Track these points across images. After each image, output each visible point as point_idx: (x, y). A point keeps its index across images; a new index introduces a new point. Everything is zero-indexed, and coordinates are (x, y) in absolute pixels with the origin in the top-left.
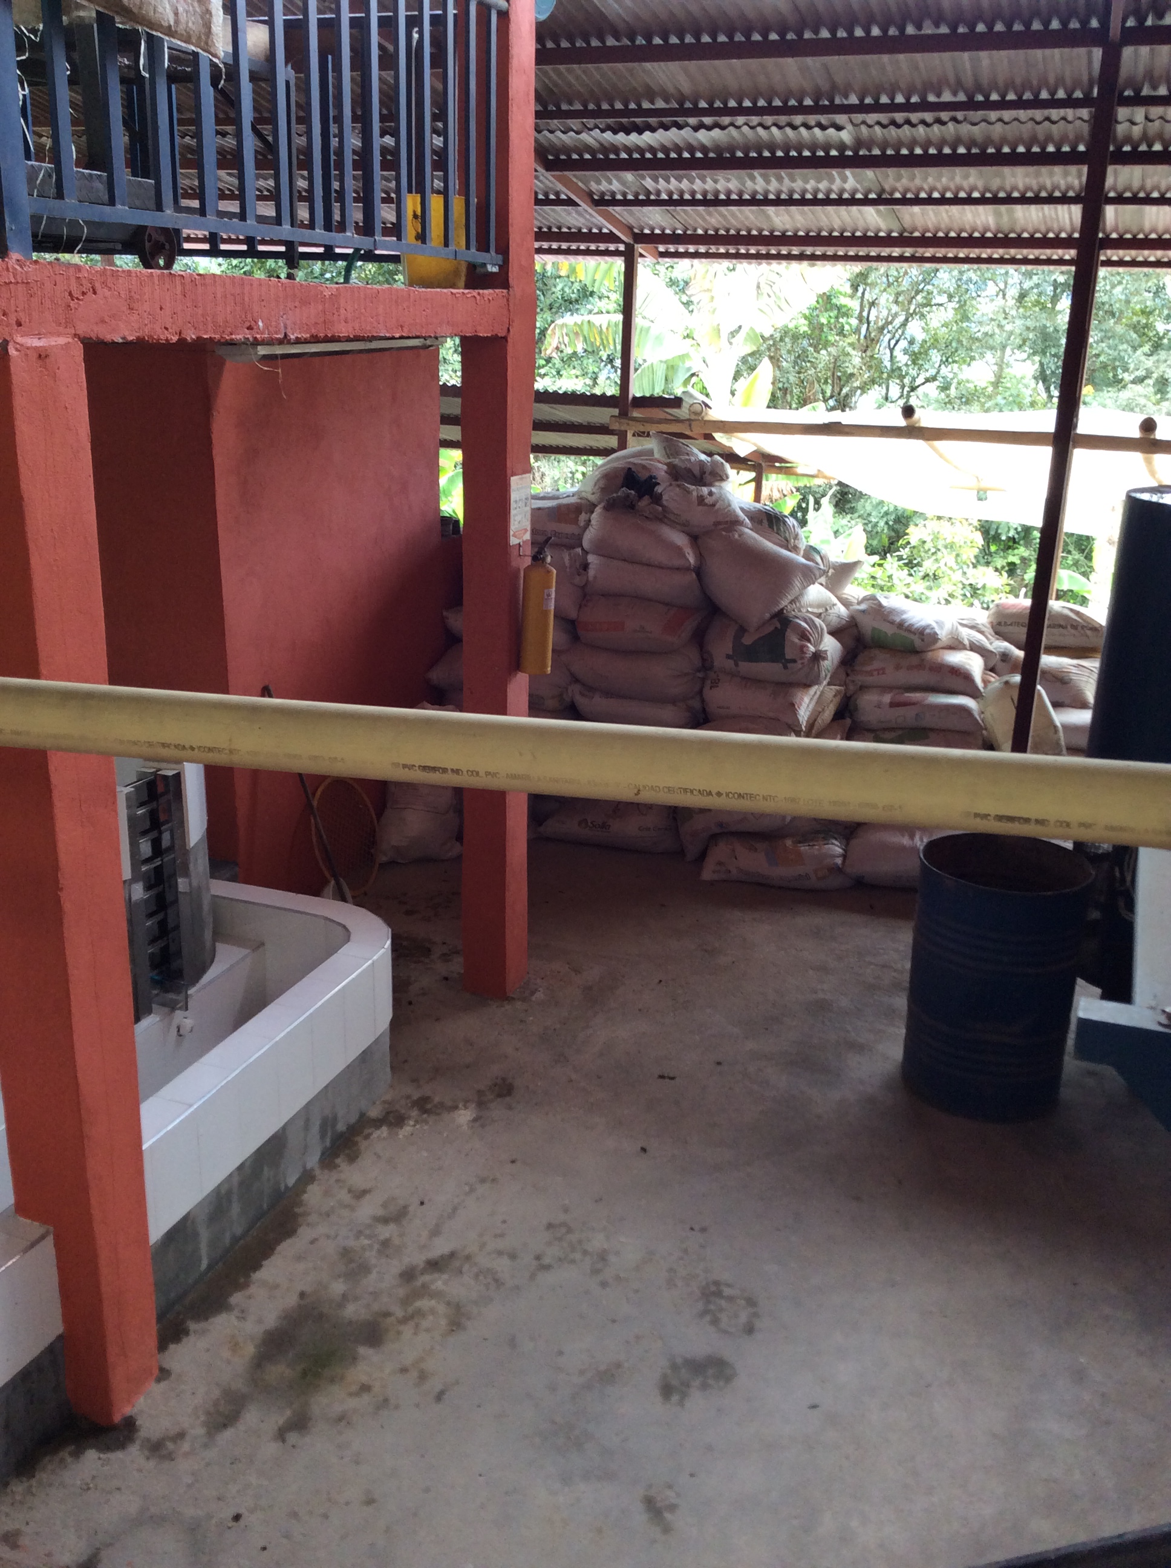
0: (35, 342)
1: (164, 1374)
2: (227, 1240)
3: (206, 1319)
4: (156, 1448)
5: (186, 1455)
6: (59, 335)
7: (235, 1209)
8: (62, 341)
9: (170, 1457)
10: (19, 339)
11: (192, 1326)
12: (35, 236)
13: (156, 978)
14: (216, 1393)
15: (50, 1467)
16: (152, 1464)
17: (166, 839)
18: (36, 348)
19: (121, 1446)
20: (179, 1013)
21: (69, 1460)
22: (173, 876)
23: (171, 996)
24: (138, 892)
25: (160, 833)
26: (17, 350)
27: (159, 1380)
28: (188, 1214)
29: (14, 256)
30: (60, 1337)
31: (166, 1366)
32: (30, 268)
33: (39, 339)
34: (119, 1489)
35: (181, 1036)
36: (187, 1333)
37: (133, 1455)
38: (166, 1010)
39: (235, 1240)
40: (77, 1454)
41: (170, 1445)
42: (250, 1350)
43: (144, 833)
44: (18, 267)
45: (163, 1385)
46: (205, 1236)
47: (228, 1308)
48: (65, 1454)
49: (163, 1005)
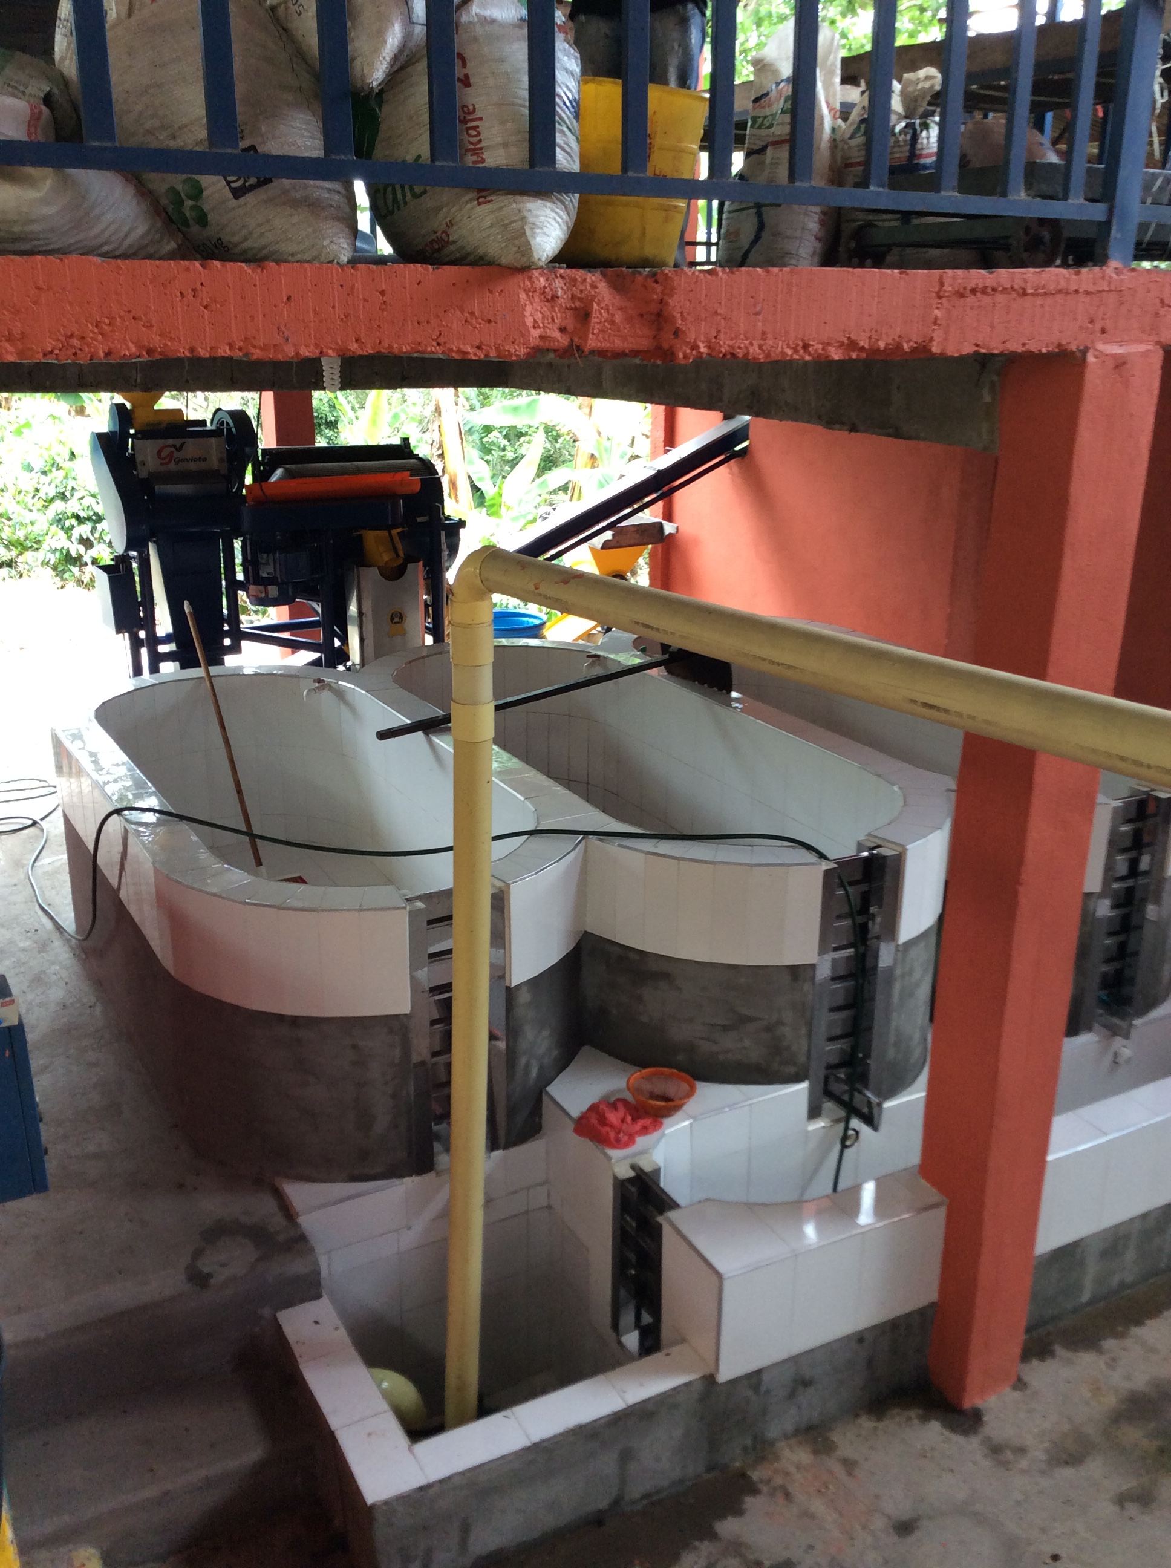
0: (1115, 350)
1: (1020, 1384)
2: (1115, 1281)
3: (1075, 1351)
4: (995, 1450)
5: (1023, 1472)
6: (1141, 342)
7: (1130, 1255)
8: (1142, 348)
9: (1006, 1465)
10: (1100, 346)
11: (1059, 1350)
12: (1138, 244)
13: (1105, 998)
14: (1066, 1427)
15: (897, 1419)
16: (986, 1463)
17: (1145, 862)
18: (1114, 356)
19: (965, 1433)
20: (1119, 1041)
21: (916, 1421)
22: (1144, 901)
23: (1116, 1020)
24: (1104, 909)
25: (1141, 854)
26: (1096, 357)
27: (1015, 1388)
28: (1082, 1240)
29: (1114, 263)
30: (933, 1305)
31: (1026, 1378)
32: (1126, 276)
33: (1121, 346)
34: (952, 1471)
35: (1116, 1063)
36: (1052, 1354)
37: (972, 1445)
38: (1108, 1033)
39: (1123, 1286)
40: (924, 1419)
41: (1009, 1455)
42: (1111, 1401)
43: (1124, 850)
44: (1114, 276)
45: (1017, 1394)
46: (1092, 1269)
47: (1100, 1351)
48: (912, 1413)
49: (1105, 1026)
